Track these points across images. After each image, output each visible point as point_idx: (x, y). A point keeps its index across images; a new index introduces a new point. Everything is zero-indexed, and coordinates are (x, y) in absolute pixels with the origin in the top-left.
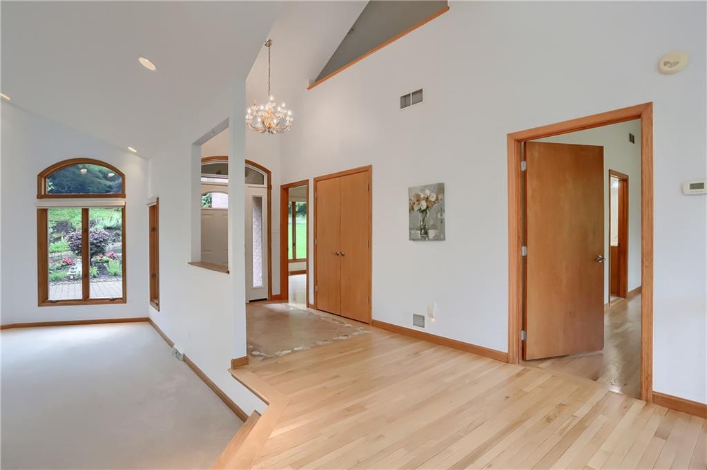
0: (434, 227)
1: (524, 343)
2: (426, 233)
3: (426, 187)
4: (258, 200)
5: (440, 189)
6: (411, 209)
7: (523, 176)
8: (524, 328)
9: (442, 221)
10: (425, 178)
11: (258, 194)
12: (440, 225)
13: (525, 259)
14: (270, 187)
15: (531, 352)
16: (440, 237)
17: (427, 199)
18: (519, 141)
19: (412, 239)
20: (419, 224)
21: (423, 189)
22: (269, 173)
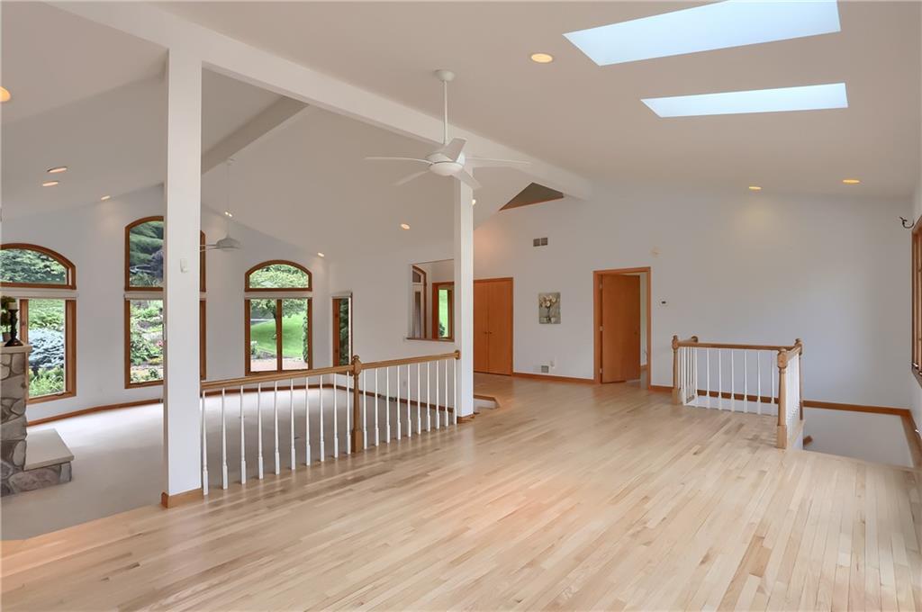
0: (554, 316)
1: (601, 375)
2: (550, 319)
3: (550, 294)
4: (418, 294)
5: (558, 296)
6: (541, 306)
7: (601, 291)
8: (601, 367)
9: (559, 313)
10: (550, 289)
11: (418, 290)
12: (558, 316)
13: (601, 332)
14: (425, 285)
15: (606, 378)
16: (558, 322)
17: (550, 301)
18: (598, 275)
19: (541, 323)
20: (546, 314)
21: (548, 295)
22: (424, 274)
